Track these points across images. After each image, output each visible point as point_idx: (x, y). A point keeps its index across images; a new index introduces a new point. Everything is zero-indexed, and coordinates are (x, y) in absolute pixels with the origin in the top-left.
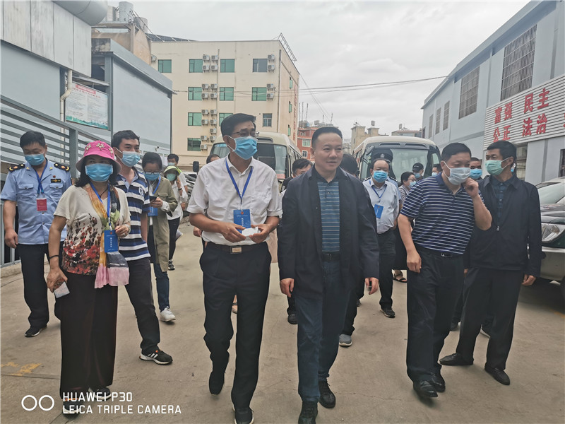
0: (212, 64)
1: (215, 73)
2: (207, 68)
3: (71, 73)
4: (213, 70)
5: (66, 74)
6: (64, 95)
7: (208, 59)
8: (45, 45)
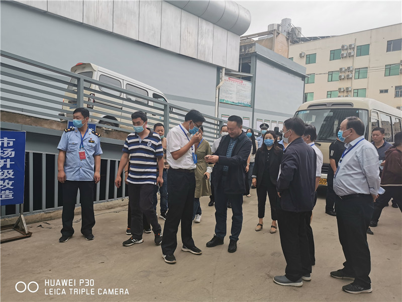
0: (349, 51)
1: (351, 58)
2: (345, 55)
3: (224, 70)
4: (350, 56)
5: (221, 71)
6: (219, 85)
7: (345, 48)
8: (206, 53)
